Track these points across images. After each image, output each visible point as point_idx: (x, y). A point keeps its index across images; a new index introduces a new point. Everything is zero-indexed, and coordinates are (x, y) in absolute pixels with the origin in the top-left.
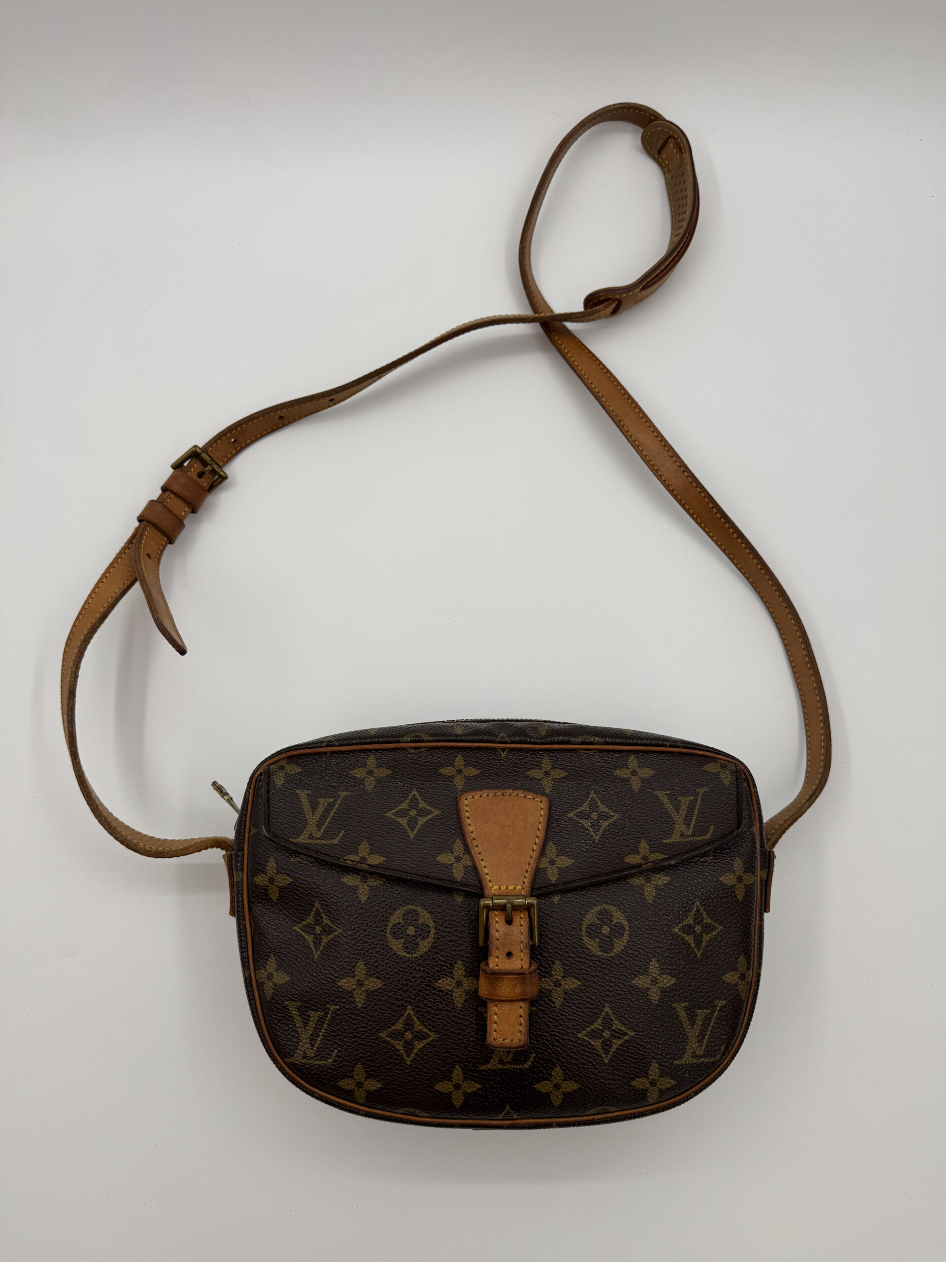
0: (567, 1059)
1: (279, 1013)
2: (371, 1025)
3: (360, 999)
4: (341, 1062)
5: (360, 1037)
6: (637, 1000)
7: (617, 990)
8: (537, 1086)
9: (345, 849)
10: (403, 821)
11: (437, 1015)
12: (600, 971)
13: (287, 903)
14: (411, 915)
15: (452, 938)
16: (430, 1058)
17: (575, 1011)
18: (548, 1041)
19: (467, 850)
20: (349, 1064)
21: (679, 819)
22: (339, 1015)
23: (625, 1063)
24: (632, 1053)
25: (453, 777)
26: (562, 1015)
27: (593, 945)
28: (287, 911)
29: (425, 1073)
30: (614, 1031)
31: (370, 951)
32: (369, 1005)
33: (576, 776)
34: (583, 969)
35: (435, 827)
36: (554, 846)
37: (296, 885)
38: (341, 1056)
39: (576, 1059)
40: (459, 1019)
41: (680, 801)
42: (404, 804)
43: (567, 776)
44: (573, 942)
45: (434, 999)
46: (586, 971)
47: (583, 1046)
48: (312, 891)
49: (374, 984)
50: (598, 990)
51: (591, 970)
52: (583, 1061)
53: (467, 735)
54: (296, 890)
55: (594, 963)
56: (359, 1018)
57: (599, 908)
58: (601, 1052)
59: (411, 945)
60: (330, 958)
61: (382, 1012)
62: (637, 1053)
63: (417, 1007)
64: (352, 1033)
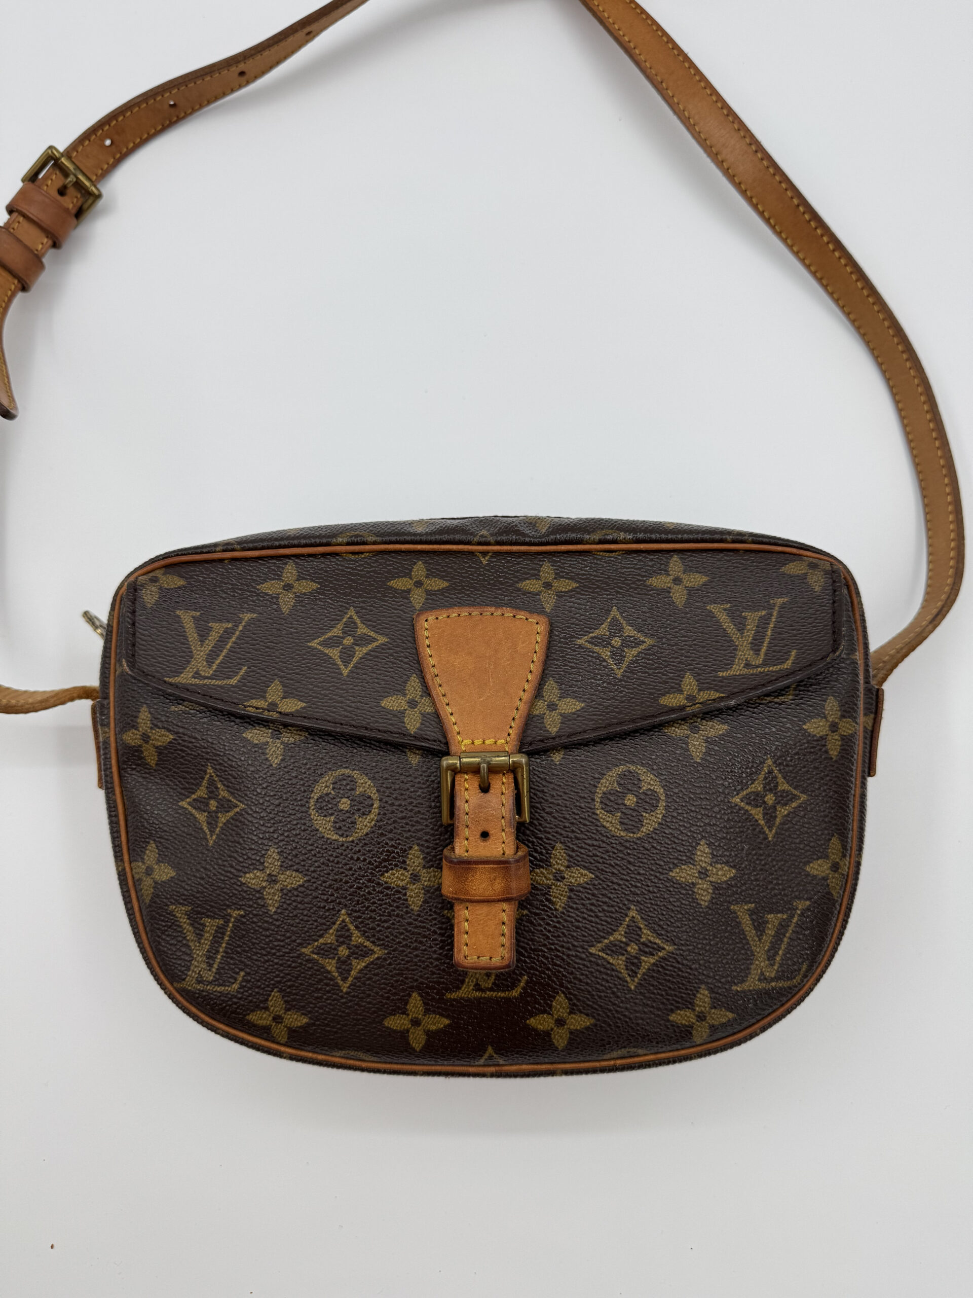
0: (575, 984)
1: (163, 921)
2: (289, 938)
3: (273, 900)
4: (250, 989)
5: (274, 954)
6: (678, 900)
7: (648, 886)
8: (532, 1022)
9: (247, 691)
10: (334, 653)
11: (385, 921)
12: (623, 859)
13: (170, 770)
14: (344, 783)
15: (404, 814)
16: (375, 982)
17: (586, 916)
18: (547, 958)
19: (427, 691)
20: (261, 991)
21: (743, 644)
22: (243, 923)
23: (660, 989)
24: (671, 976)
25: (409, 591)
26: (566, 921)
27: (611, 822)
28: (171, 781)
29: (369, 1003)
30: (643, 944)
31: (286, 834)
32: (286, 909)
33: (590, 588)
34: (598, 856)
35: (380, 660)
36: (555, 685)
37: (179, 744)
38: (250, 981)
39: (587, 984)
40: (416, 927)
41: (745, 618)
42: (335, 630)
43: (577, 588)
44: (582, 818)
45: (379, 900)
46: (602, 858)
47: (598, 965)
48: (202, 752)
49: (293, 879)
50: (619, 885)
51: (609, 856)
52: (598, 986)
53: (431, 534)
54: (181, 750)
55: (613, 847)
56: (273, 927)
57: (621, 769)
58: (624, 973)
59: (344, 824)
60: (230, 844)
61: (306, 918)
62: (678, 975)
63: (356, 911)
64: (263, 948)
